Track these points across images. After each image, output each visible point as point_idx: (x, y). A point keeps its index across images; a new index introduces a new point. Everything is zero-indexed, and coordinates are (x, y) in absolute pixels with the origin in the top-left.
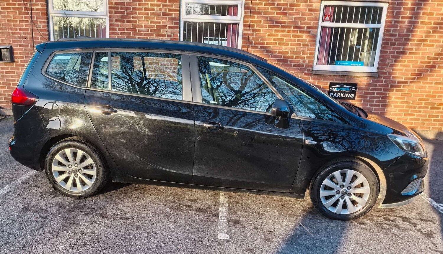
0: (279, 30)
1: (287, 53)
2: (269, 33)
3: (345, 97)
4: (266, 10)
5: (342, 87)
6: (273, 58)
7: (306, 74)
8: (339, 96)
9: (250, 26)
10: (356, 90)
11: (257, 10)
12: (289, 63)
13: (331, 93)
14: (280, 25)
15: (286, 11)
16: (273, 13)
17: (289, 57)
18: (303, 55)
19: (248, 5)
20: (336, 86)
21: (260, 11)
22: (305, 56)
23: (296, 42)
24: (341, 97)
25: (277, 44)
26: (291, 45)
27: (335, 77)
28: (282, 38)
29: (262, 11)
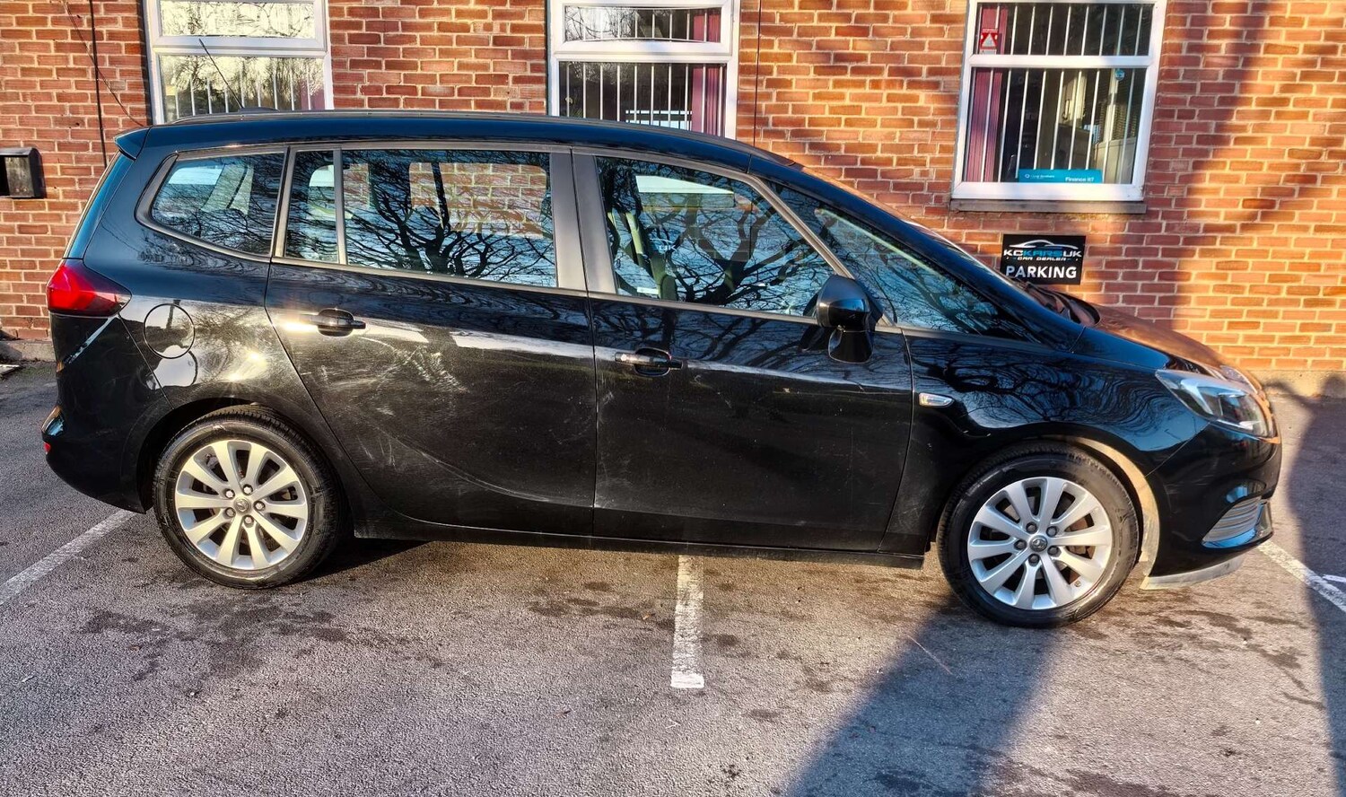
0: (848, 81)
1: (873, 148)
2: (817, 91)
3: (1050, 276)
4: (806, 21)
5: (1039, 246)
6: (832, 167)
7: (930, 211)
8: (1034, 276)
9: (758, 71)
10: (1082, 254)
11: (777, 23)
12: (879, 179)
13: (1008, 267)
14: (850, 66)
15: (864, 25)
16: (826, 31)
17: (879, 162)
18: (921, 155)
19: (752, 8)
20: (1022, 245)
21: (789, 25)
22: (928, 157)
23: (899, 115)
24: (1039, 276)
25: (843, 123)
26: (883, 125)
27: (1020, 218)
28: (856, 104)
29: (794, 25)
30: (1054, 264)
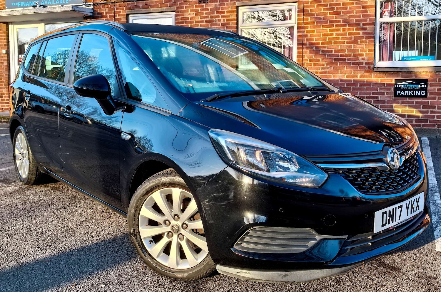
0: (334, 29)
1: (344, 51)
2: (323, 33)
3: (414, 94)
4: (319, 11)
5: (409, 83)
6: (330, 58)
7: (366, 72)
8: (408, 94)
9: (303, 28)
10: (427, 86)
11: (309, 12)
12: (347, 61)
13: (397, 91)
14: (335, 24)
15: (339, 11)
16: (326, 14)
17: (347, 56)
18: (361, 53)
19: (301, 8)
20: (402, 83)
21: (313, 13)
22: (364, 53)
23: (353, 40)
24: (410, 94)
25: (333, 43)
26: (347, 43)
27: (401, 74)
28: (337, 36)
29: (315, 12)
30: (416, 90)
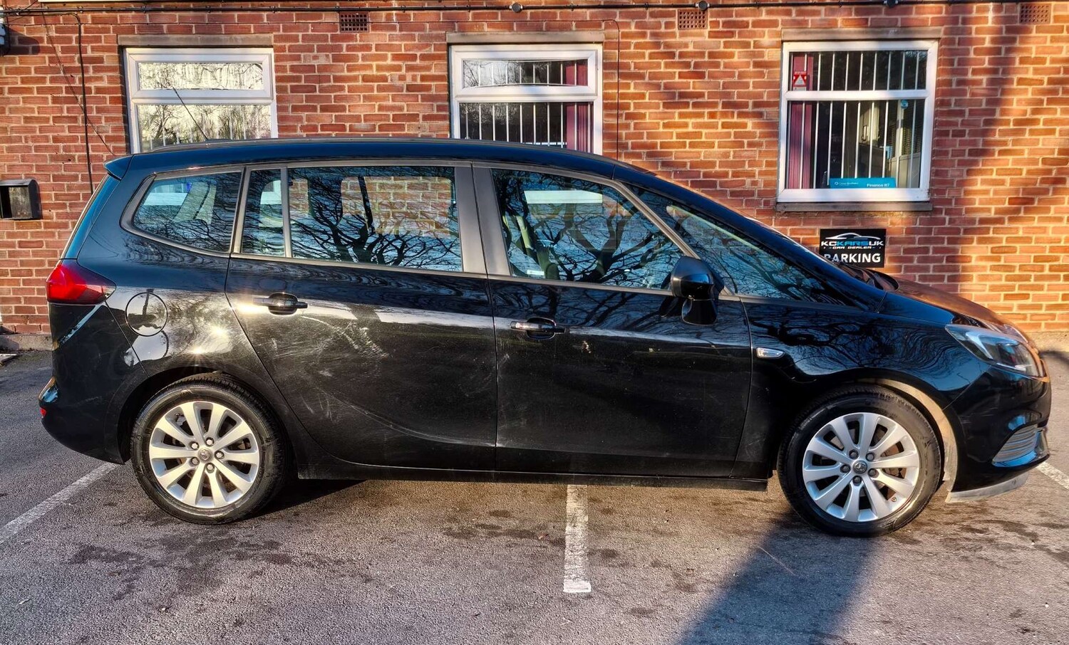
0: (690, 113)
1: (713, 164)
2: (666, 121)
3: (859, 261)
4: (655, 68)
5: (850, 238)
6: (680, 180)
7: (761, 210)
8: (846, 261)
9: (618, 106)
10: (884, 243)
11: (632, 69)
12: (718, 188)
13: (825, 255)
14: (691, 101)
15: (701, 70)
16: (672, 75)
17: (717, 175)
18: (751, 169)
19: (611, 59)
20: (836, 237)
21: (641, 71)
22: (757, 170)
23: (732, 138)
24: (850, 261)
25: (688, 145)
26: (720, 146)
27: (832, 217)
28: (697, 130)
29: (645, 71)
30: (862, 251)
